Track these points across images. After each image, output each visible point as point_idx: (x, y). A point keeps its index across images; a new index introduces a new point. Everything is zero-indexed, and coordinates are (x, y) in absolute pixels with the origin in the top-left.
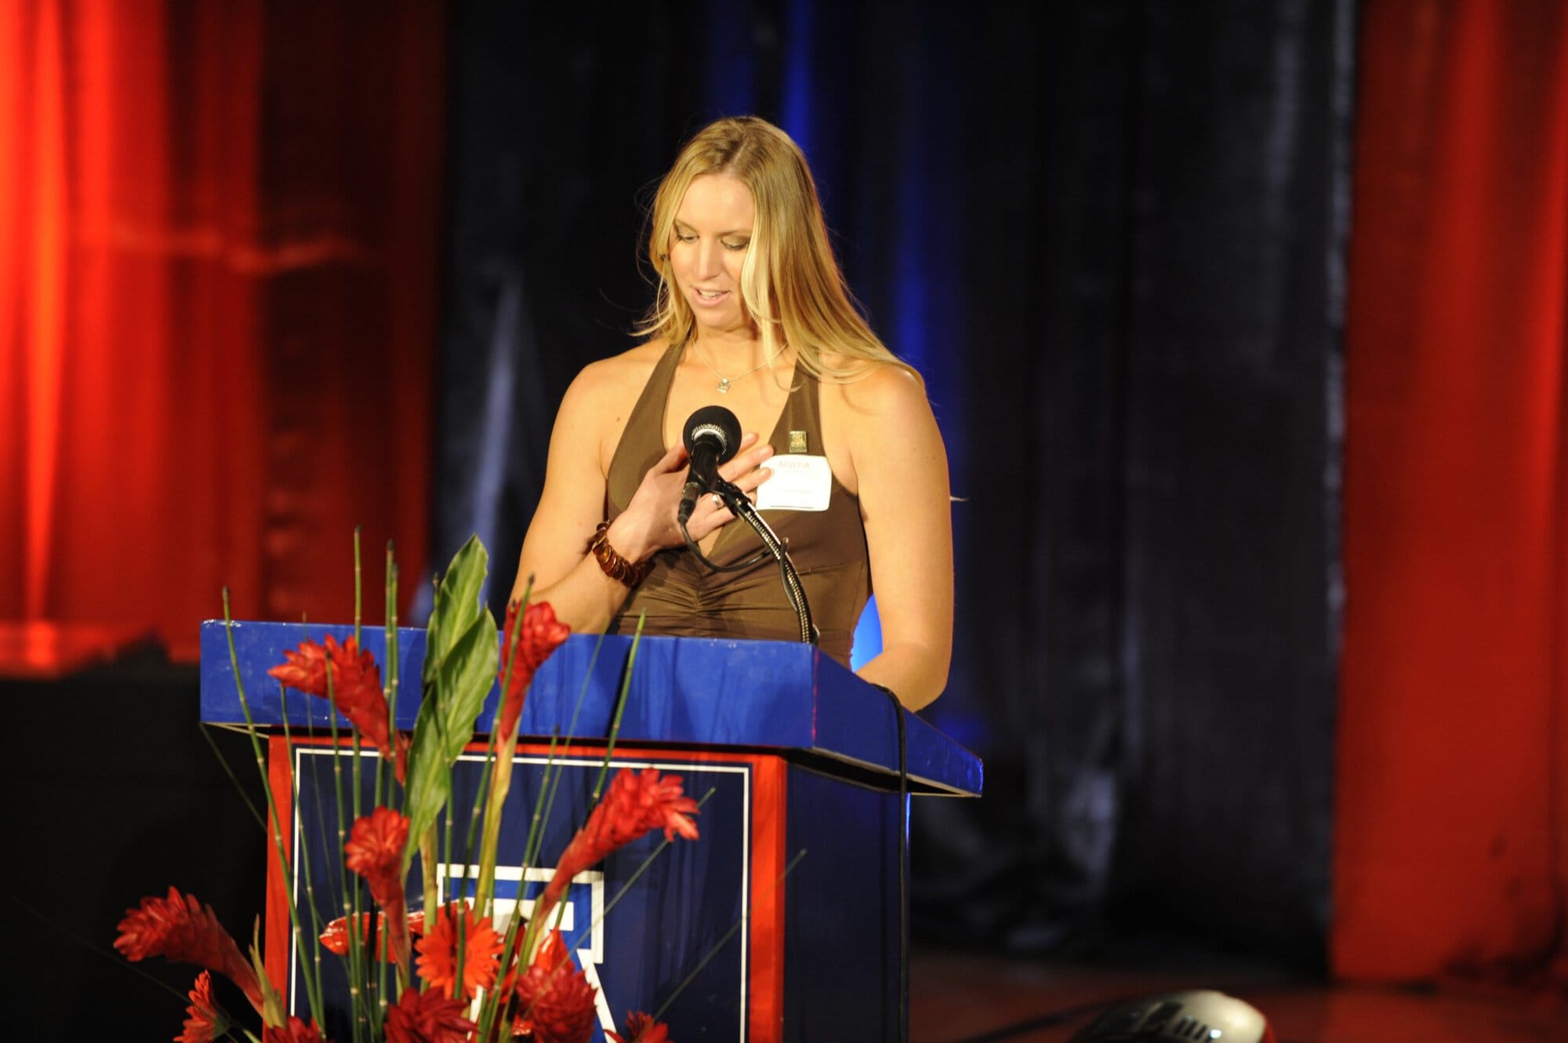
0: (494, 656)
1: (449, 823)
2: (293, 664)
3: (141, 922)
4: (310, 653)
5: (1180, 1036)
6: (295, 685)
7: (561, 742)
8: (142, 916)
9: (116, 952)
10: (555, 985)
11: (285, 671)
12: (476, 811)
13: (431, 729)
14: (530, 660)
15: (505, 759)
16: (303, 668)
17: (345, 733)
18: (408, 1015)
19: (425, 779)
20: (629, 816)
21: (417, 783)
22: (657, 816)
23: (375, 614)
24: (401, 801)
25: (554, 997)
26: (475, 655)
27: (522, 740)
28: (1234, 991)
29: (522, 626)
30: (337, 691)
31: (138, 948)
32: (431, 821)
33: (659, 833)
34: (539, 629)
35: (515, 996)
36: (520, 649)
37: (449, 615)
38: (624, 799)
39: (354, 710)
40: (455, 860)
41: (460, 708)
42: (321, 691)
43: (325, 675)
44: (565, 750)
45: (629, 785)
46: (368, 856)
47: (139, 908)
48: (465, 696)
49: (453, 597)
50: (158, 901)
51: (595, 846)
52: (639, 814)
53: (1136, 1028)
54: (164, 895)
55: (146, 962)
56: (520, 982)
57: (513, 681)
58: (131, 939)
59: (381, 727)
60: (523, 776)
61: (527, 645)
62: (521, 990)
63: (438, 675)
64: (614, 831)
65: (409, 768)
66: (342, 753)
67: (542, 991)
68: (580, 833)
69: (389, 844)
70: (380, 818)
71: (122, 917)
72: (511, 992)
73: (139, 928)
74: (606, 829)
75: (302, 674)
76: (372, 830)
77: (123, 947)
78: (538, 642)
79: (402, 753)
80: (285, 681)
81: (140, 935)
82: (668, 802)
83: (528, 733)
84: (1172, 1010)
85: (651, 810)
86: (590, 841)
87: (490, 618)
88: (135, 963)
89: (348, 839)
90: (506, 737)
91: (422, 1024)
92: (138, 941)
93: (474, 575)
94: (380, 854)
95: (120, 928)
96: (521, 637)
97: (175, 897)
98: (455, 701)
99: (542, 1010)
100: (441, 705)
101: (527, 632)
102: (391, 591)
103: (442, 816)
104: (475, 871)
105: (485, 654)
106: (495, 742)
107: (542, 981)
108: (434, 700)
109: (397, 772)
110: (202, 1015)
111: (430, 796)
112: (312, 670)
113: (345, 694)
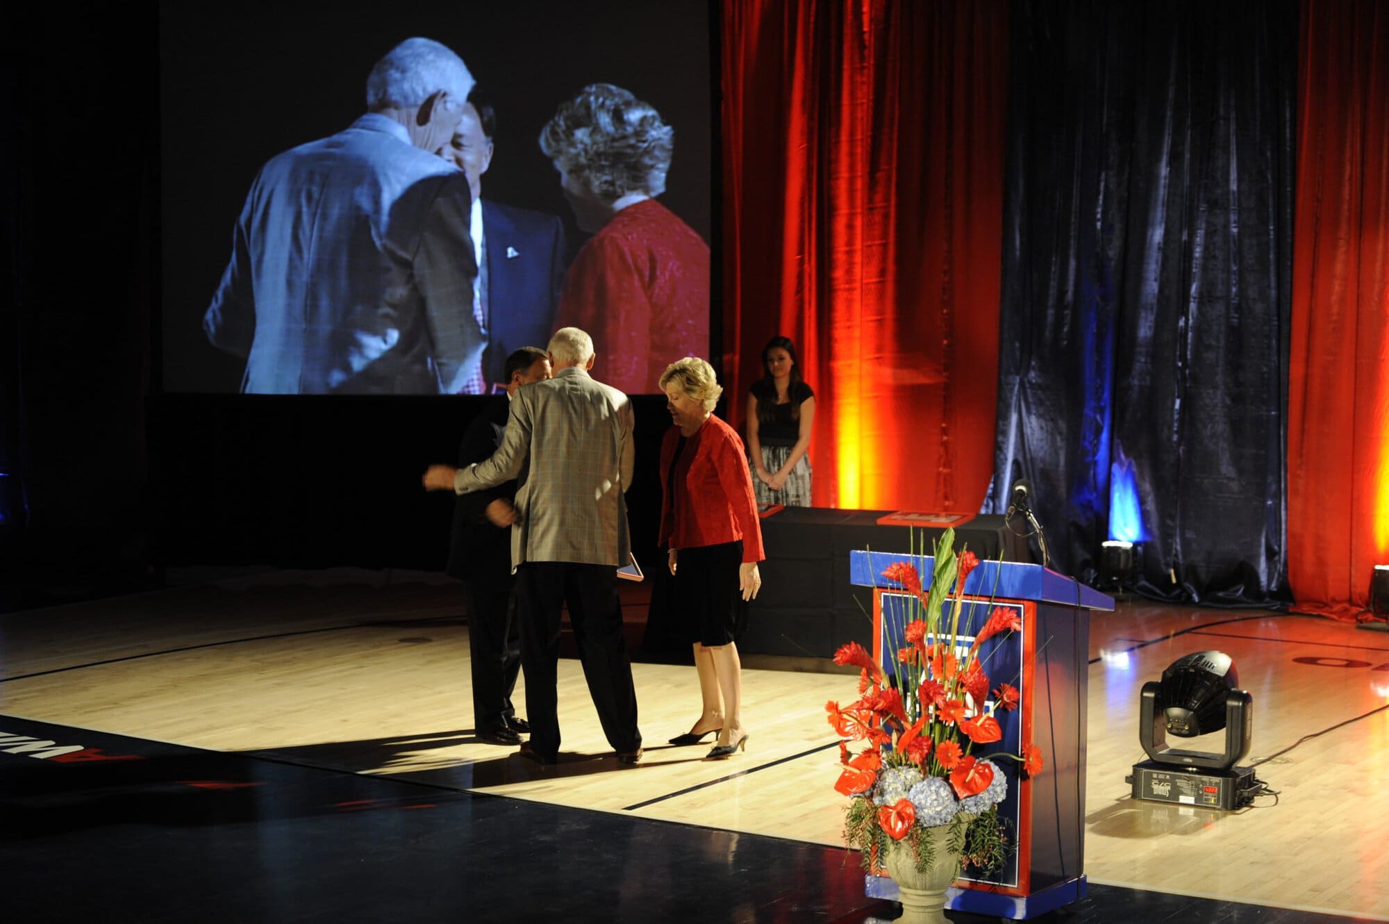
0: (955, 568)
1: (941, 623)
2: (889, 570)
3: (842, 653)
4: (895, 567)
6: (890, 577)
7: (976, 596)
8: (842, 651)
10: (974, 678)
11: (887, 573)
12: (949, 621)
13: (935, 592)
14: (966, 571)
15: (959, 601)
16: (893, 572)
18: (925, 689)
19: (933, 608)
20: (999, 623)
21: (930, 610)
22: (1008, 623)
24: (925, 615)
25: (974, 683)
26: (949, 568)
27: (964, 595)
29: (963, 560)
30: (904, 579)
31: (841, 662)
32: (934, 623)
33: (1009, 629)
34: (969, 561)
36: (962, 567)
37: (942, 553)
38: (997, 618)
39: (909, 583)
41: (944, 585)
42: (898, 579)
43: (899, 575)
44: (977, 598)
45: (999, 613)
46: (912, 636)
47: (841, 648)
48: (946, 581)
49: (943, 547)
50: (848, 646)
51: (988, 632)
52: (1002, 623)
54: (850, 644)
57: (961, 577)
58: (839, 658)
59: (918, 591)
60: (965, 607)
61: (964, 567)
63: (937, 575)
64: (994, 628)
65: (927, 605)
67: (970, 681)
68: (983, 628)
69: (920, 632)
70: (918, 621)
71: (836, 651)
73: (841, 655)
74: (992, 627)
75: (892, 574)
76: (915, 626)
77: (837, 661)
78: (968, 565)
79: (925, 600)
80: (887, 576)
81: (842, 657)
82: (1012, 619)
83: (966, 593)
85: (1006, 621)
86: (986, 631)
87: (954, 554)
89: (907, 630)
90: (960, 593)
91: (930, 692)
92: (841, 659)
93: (950, 540)
94: (917, 635)
95: (835, 655)
96: (963, 564)
97: (853, 644)
98: (943, 583)
99: (970, 686)
100: (937, 585)
101: (965, 562)
102: (922, 544)
103: (939, 620)
104: (949, 637)
105: (953, 566)
106: (956, 595)
107: (970, 677)
108: (936, 582)
109: (924, 605)
111: (934, 614)
112: (895, 573)
113: (906, 581)
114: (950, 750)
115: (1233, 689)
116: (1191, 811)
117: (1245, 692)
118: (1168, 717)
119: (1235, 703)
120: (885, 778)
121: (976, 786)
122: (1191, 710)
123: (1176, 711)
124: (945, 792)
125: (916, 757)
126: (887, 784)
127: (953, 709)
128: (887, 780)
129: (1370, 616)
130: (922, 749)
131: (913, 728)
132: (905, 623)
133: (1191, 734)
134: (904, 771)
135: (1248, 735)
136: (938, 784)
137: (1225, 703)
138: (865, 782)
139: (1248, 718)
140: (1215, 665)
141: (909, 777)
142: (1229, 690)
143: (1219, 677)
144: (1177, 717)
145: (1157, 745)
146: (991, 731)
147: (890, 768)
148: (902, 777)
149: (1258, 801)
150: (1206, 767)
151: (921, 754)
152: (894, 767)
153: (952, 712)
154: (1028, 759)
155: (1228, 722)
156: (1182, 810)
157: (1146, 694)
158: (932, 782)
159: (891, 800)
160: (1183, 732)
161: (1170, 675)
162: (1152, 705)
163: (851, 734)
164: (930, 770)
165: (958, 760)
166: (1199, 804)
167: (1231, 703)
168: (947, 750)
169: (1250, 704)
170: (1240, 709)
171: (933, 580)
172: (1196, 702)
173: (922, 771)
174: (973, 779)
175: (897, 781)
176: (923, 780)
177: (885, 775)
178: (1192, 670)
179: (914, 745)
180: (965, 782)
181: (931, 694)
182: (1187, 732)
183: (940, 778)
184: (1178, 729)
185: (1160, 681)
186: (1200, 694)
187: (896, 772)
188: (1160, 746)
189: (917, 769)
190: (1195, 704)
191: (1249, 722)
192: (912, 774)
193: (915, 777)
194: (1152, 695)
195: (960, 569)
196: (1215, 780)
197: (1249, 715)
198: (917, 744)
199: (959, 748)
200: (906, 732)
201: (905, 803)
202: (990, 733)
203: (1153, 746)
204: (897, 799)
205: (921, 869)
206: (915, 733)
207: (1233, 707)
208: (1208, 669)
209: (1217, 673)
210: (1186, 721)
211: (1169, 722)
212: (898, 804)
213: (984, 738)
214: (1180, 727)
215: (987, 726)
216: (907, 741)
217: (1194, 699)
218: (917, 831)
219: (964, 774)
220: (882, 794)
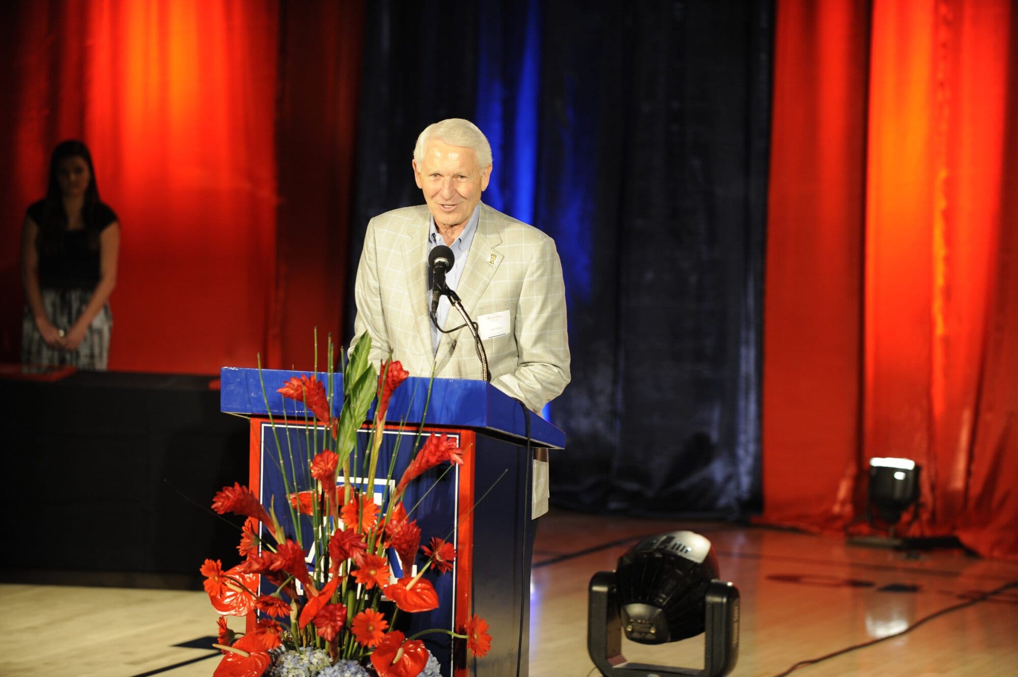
0: (375, 384)
1: (356, 456)
2: (287, 387)
3: (223, 497)
4: (295, 383)
5: (674, 550)
6: (288, 397)
8: (224, 495)
9: (213, 510)
10: (402, 528)
11: (284, 390)
12: (368, 452)
13: (348, 415)
14: (392, 386)
15: (380, 431)
16: (292, 389)
17: (311, 419)
18: (338, 540)
19: (345, 437)
20: (434, 454)
21: (342, 439)
22: (446, 455)
23: (323, 367)
24: (335, 447)
25: (401, 533)
26: (367, 383)
27: (387, 423)
28: (697, 531)
29: (388, 371)
30: (307, 399)
31: (222, 508)
32: (347, 456)
34: (395, 373)
35: (384, 533)
36: (387, 381)
37: (356, 365)
38: (432, 448)
39: (314, 407)
40: (358, 476)
41: (360, 406)
42: (300, 399)
43: (302, 392)
45: (434, 441)
46: (320, 471)
47: (221, 491)
48: (363, 401)
49: (357, 358)
50: (231, 488)
51: (420, 467)
52: (438, 454)
53: (655, 547)
54: (233, 486)
55: (226, 515)
56: (387, 527)
57: (384, 395)
58: (220, 504)
59: (326, 414)
60: (388, 439)
61: (390, 380)
62: (387, 530)
63: (351, 392)
64: (427, 461)
65: (338, 432)
66: (310, 428)
67: (396, 531)
68: (413, 461)
70: (326, 455)
71: (215, 495)
72: (382, 530)
73: (222, 500)
74: (424, 461)
75: (292, 392)
76: (323, 461)
77: (216, 508)
78: (395, 378)
79: (335, 427)
80: (285, 394)
81: (223, 503)
82: (452, 449)
83: (390, 420)
84: (670, 539)
85: (444, 452)
86: (417, 465)
88: (221, 515)
89: (311, 463)
90: (381, 419)
91: (344, 544)
92: (222, 506)
94: (326, 471)
95: (214, 500)
96: (387, 376)
97: (237, 487)
98: (358, 403)
99: (396, 539)
100: (352, 405)
101: (390, 374)
102: (331, 355)
103: (352, 454)
105: (371, 382)
106: (376, 424)
107: (396, 526)
108: (349, 403)
109: (333, 435)
110: (249, 538)
111: (347, 445)
112: (296, 390)
113: (310, 400)
114: (372, 623)
115: (713, 581)
117: (730, 584)
118: (628, 617)
119: (717, 599)
120: (283, 663)
121: (406, 671)
122: (659, 606)
123: (637, 609)
125: (327, 631)
126: (285, 670)
127: (375, 570)
128: (285, 665)
129: (864, 528)
130: (335, 621)
131: (320, 595)
132: (309, 457)
134: (308, 653)
135: (735, 642)
136: (353, 669)
137: (703, 600)
138: (257, 668)
139: (735, 619)
140: (689, 549)
141: (314, 661)
142: (709, 581)
143: (695, 564)
144: (640, 617)
145: (611, 657)
146: (424, 597)
147: (287, 651)
148: (306, 661)
151: (333, 627)
152: (294, 648)
153: (373, 572)
154: (472, 635)
155: (708, 625)
157: (596, 588)
158: (346, 667)
160: (648, 637)
161: (627, 561)
162: (604, 603)
163: (233, 608)
164: (342, 652)
165: (382, 635)
167: (712, 599)
168: (367, 622)
169: (737, 600)
170: (724, 608)
171: (346, 400)
172: (664, 596)
173: (331, 654)
174: (401, 660)
175: (298, 666)
176: (333, 665)
177: (283, 658)
178: (658, 555)
179: (323, 616)
180: (392, 664)
181: (347, 547)
182: (653, 637)
183: (356, 662)
184: (640, 633)
185: (614, 571)
186: (669, 587)
187: (297, 654)
188: (615, 658)
189: (324, 651)
190: (663, 599)
191: (736, 625)
192: (318, 657)
193: (322, 660)
194: (603, 589)
195: (383, 384)
197: (736, 615)
198: (328, 615)
199: (383, 619)
200: (311, 601)
202: (424, 600)
203: (607, 658)
206: (323, 600)
207: (714, 605)
208: (680, 554)
209: (692, 559)
210: (652, 622)
211: (629, 623)
213: (416, 606)
214: (643, 630)
215: (419, 590)
216: (313, 612)
217: (663, 593)
219: (389, 655)
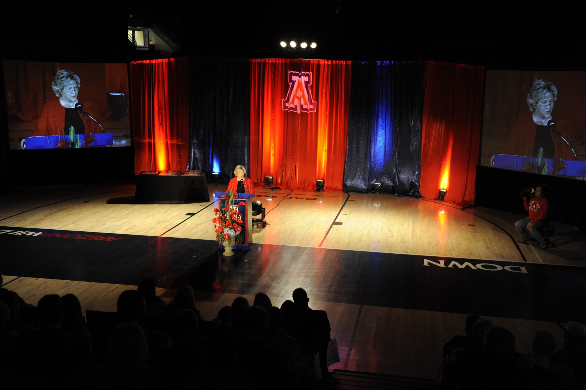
115: (262, 207)
116: (256, 228)
117: (264, 207)
119: (262, 209)
120: (224, 230)
124: (234, 231)
129: (266, 186)
133: (256, 215)
135: (265, 215)
138: (220, 231)
139: (265, 212)
140: (258, 203)
144: (255, 212)
149: (267, 226)
150: (258, 221)
152: (225, 228)
155: (262, 213)
156: (255, 228)
158: (232, 230)
159: (225, 233)
164: (231, 228)
165: (236, 226)
166: (258, 226)
169: (265, 209)
175: (226, 230)
178: (256, 205)
180: (237, 230)
186: (257, 208)
190: (257, 210)
192: (228, 229)
196: (260, 223)
201: (228, 234)
204: (226, 233)
205: (229, 244)
209: (259, 205)
212: (227, 234)
218: (229, 238)
219: (237, 228)
220: (223, 232)
